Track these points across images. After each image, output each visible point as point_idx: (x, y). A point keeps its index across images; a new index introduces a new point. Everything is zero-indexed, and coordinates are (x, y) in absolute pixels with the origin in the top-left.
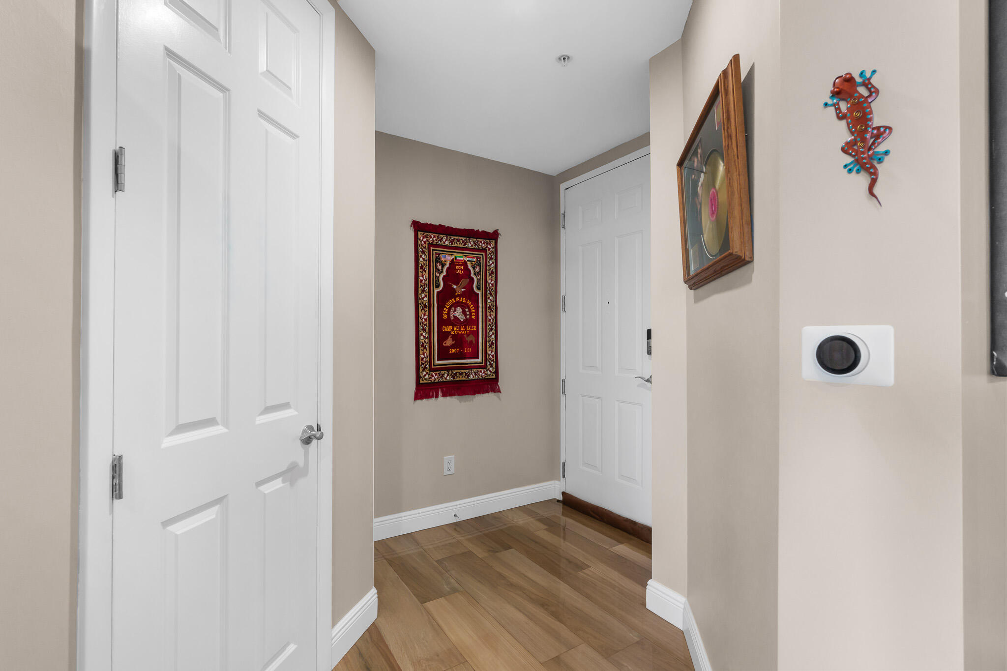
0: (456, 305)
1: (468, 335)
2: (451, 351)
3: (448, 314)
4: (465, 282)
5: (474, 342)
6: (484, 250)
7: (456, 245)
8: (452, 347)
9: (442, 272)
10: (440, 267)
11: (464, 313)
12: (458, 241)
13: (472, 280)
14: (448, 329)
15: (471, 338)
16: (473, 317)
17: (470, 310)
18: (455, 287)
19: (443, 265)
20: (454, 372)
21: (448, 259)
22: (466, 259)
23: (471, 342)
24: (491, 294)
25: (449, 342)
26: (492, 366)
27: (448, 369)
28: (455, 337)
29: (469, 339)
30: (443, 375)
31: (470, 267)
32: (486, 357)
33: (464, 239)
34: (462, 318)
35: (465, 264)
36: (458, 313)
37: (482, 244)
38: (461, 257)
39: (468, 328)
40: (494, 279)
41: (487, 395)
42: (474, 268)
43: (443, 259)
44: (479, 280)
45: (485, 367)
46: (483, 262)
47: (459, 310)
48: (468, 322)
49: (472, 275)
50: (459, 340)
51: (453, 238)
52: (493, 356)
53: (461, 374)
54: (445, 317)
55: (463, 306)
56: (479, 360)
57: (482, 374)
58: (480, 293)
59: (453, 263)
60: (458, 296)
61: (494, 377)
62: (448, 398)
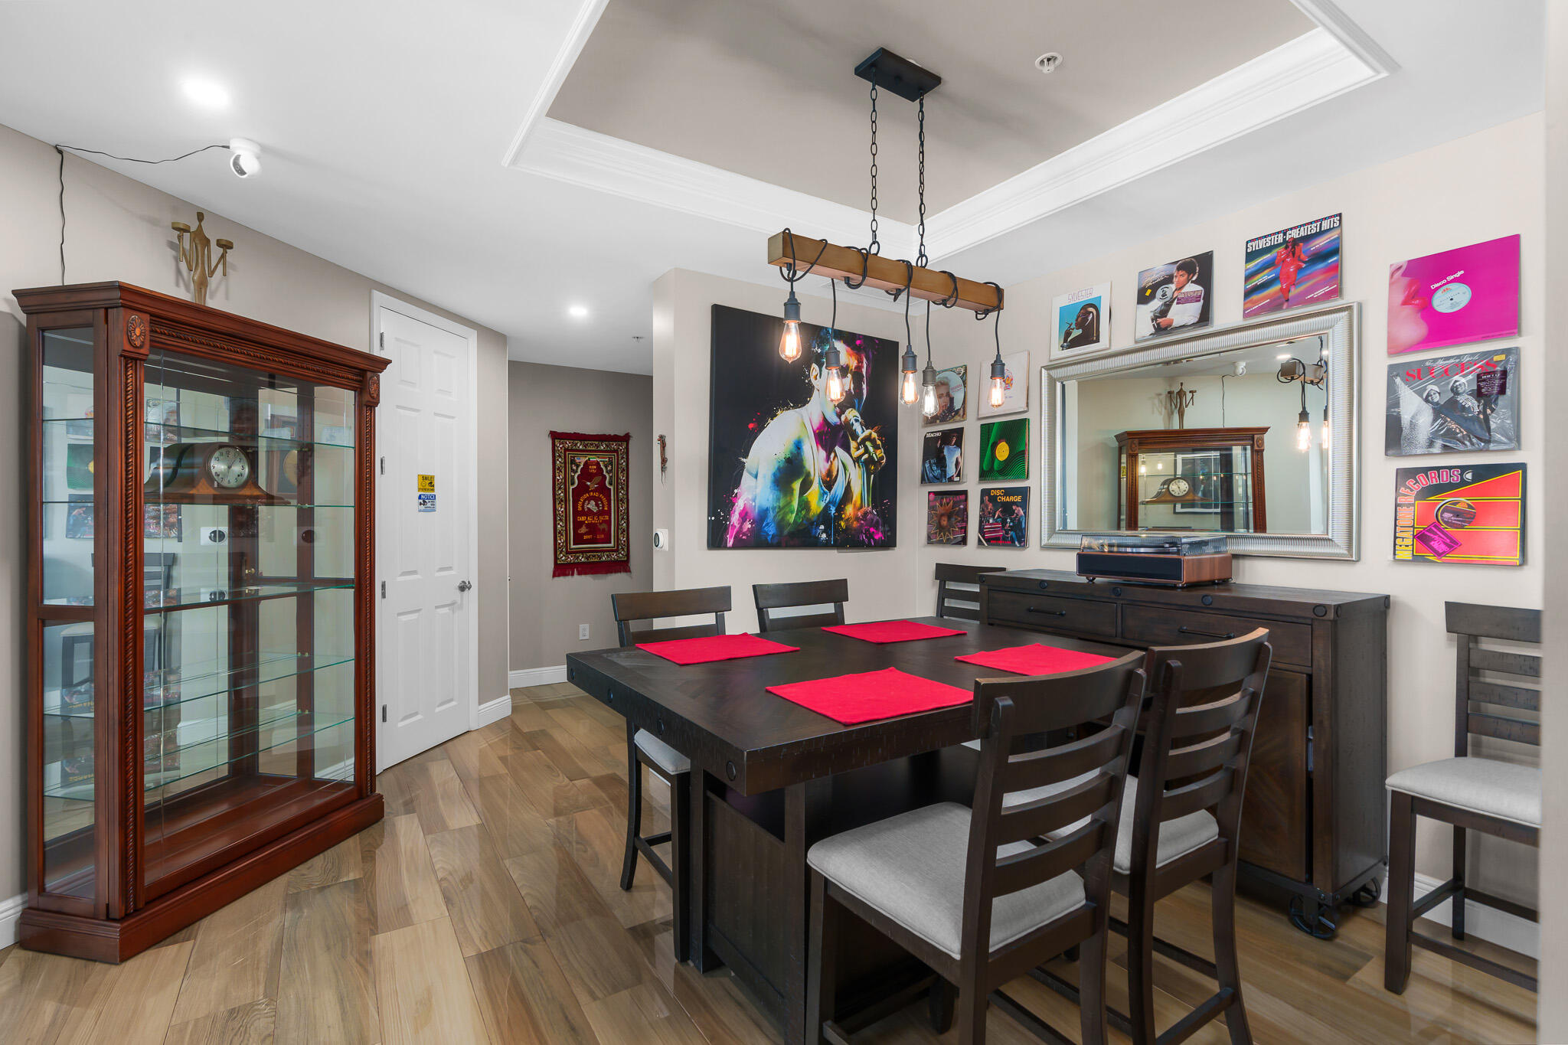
0: (589, 499)
1: (601, 524)
2: (585, 537)
3: (583, 507)
4: (598, 479)
5: (607, 529)
6: (616, 451)
7: (589, 449)
8: (586, 534)
9: (577, 472)
10: (575, 468)
11: (597, 505)
12: (592, 444)
13: (605, 477)
14: (583, 519)
15: (604, 526)
16: (606, 509)
17: (602, 503)
18: (589, 483)
19: (578, 466)
20: (588, 554)
21: (582, 460)
22: (599, 460)
23: (604, 529)
24: (622, 488)
25: (583, 530)
26: (623, 550)
27: (582, 552)
28: (588, 526)
29: (601, 527)
30: (578, 557)
31: (602, 466)
32: (618, 542)
33: (596, 443)
34: (595, 509)
35: (598, 464)
36: (592, 506)
37: (614, 446)
38: (594, 459)
39: (601, 518)
40: (625, 475)
41: (619, 574)
42: (606, 467)
43: (578, 461)
44: (611, 477)
45: (617, 551)
46: (615, 462)
47: (593, 502)
48: (601, 513)
49: (605, 473)
50: (593, 529)
51: (586, 442)
52: (624, 541)
53: (594, 556)
54: (580, 508)
55: (596, 499)
56: (612, 545)
57: (614, 556)
58: (612, 488)
59: (586, 464)
60: (591, 491)
61: (626, 559)
62: (583, 576)
